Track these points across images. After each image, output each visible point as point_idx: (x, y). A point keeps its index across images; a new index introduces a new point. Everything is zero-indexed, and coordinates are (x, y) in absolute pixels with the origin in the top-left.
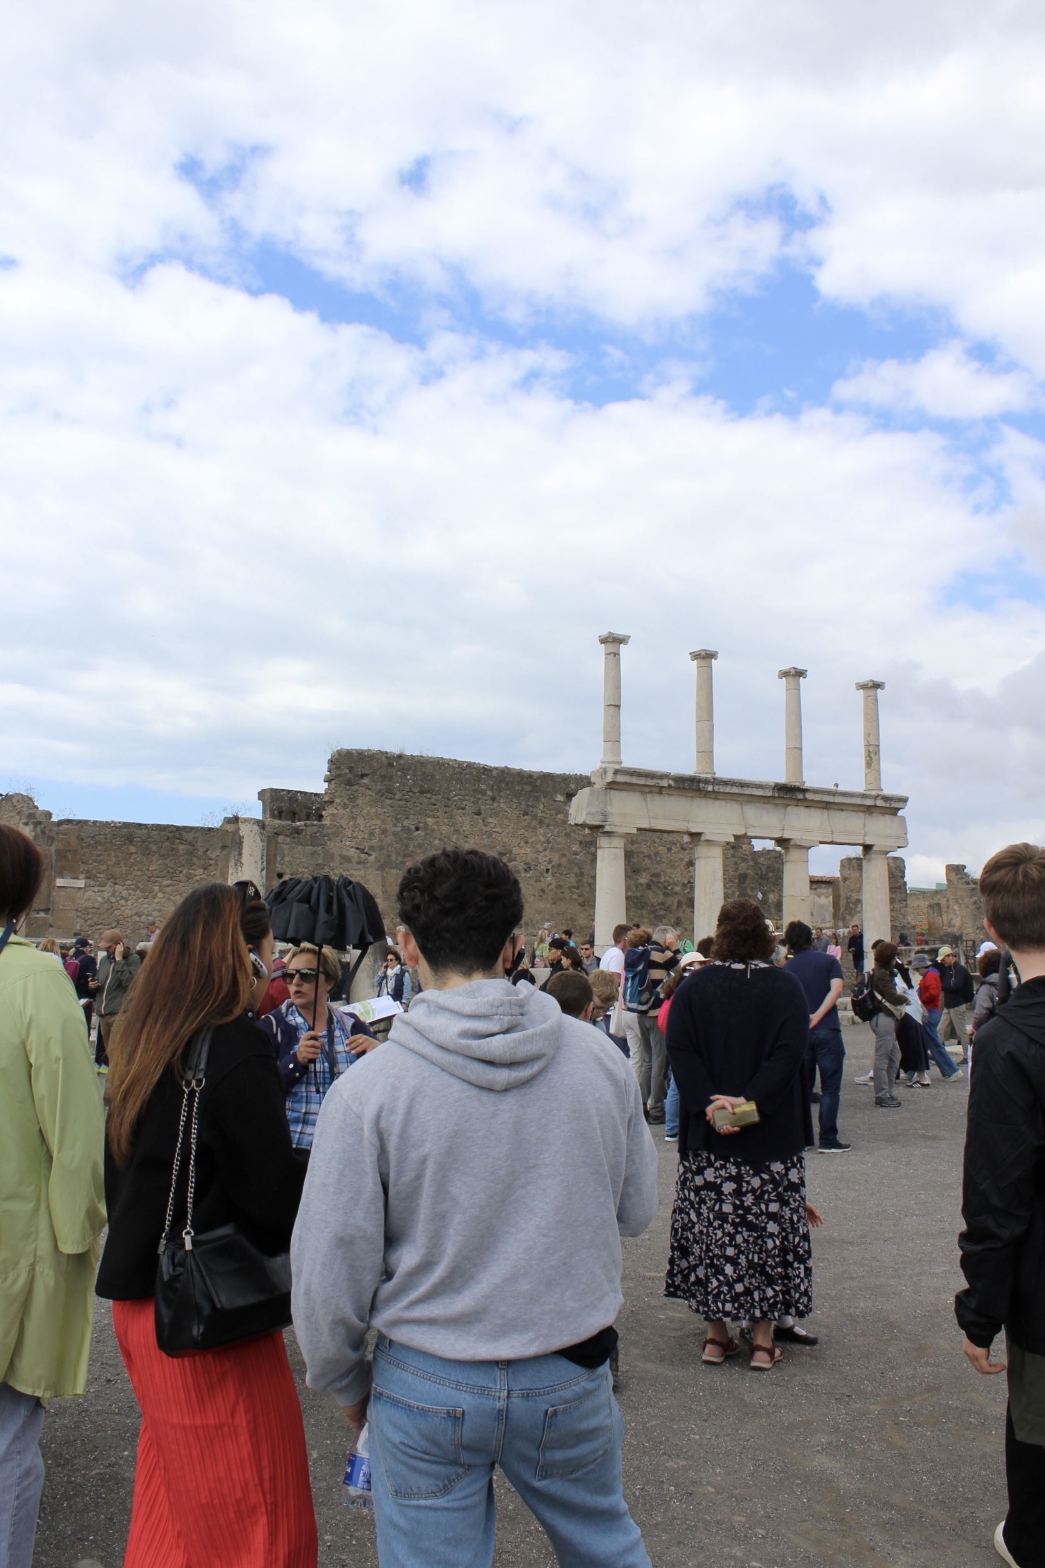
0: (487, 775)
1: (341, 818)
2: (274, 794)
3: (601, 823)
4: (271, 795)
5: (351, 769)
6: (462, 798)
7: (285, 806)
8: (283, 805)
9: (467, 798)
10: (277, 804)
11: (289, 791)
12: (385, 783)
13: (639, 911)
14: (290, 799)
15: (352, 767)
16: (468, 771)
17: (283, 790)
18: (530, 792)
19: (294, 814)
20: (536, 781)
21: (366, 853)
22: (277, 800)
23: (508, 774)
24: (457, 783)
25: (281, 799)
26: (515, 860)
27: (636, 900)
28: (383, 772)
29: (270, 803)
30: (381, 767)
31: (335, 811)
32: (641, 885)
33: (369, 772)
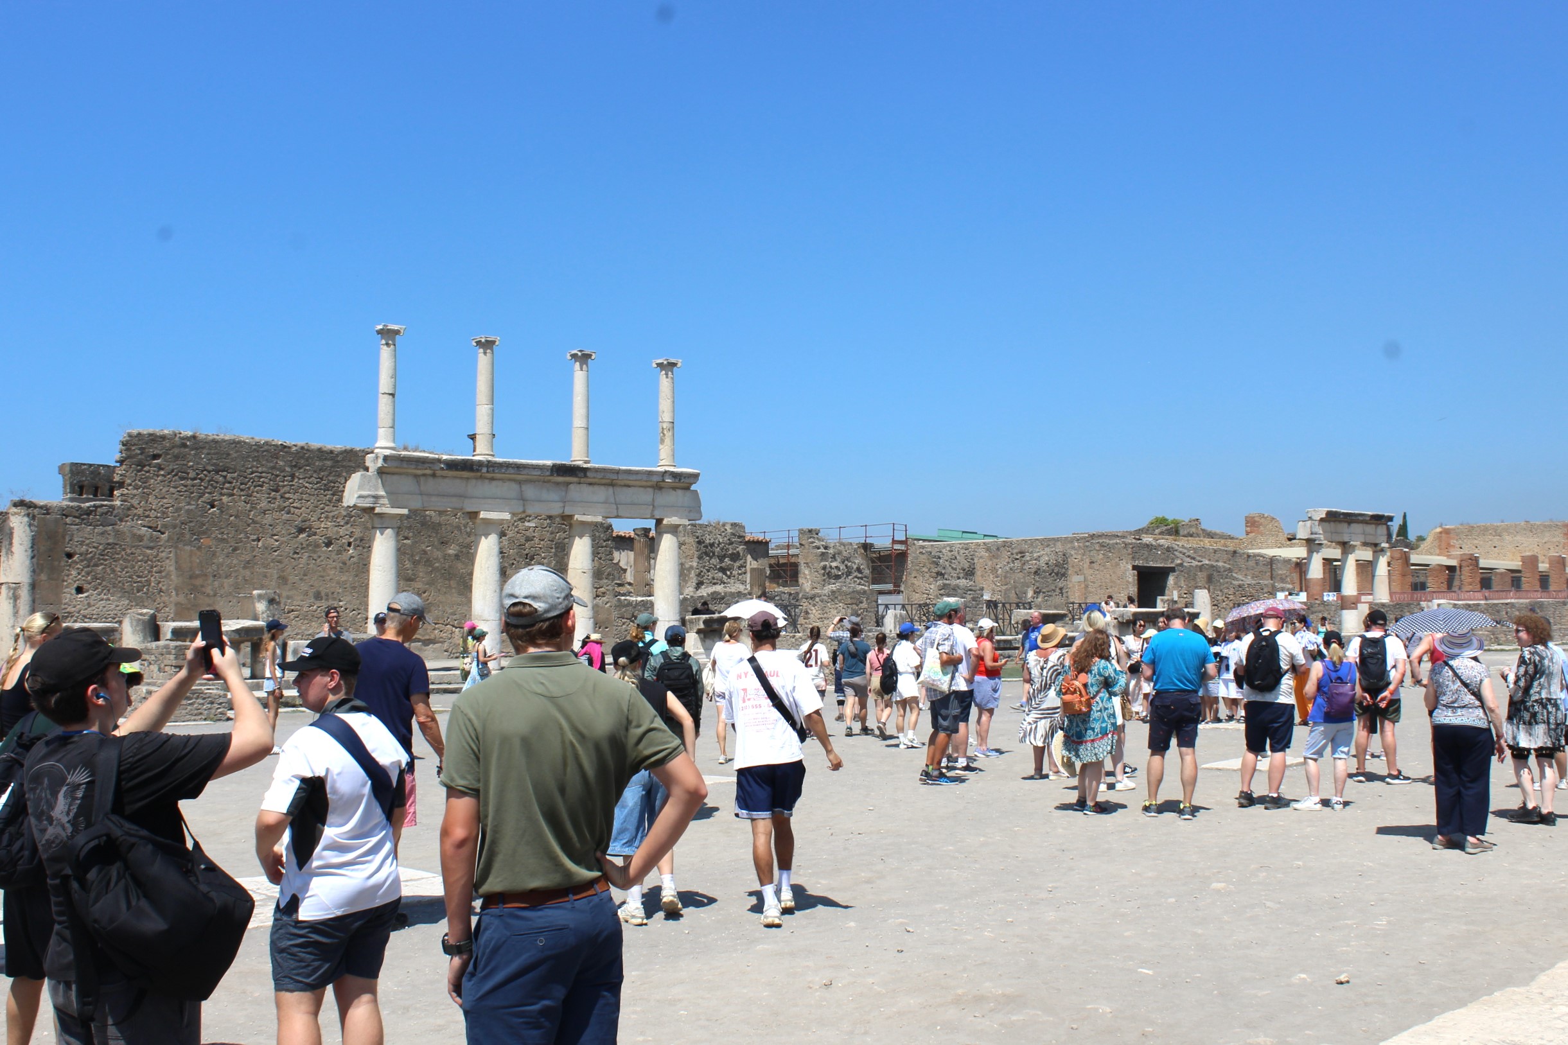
0: (286, 452)
1: (132, 498)
2: (74, 468)
3: (372, 505)
4: (71, 471)
5: (142, 449)
6: (259, 475)
7: (86, 480)
8: (84, 479)
9: (264, 474)
10: (78, 478)
11: (91, 465)
12: (178, 462)
13: (447, 582)
14: (92, 473)
15: (144, 448)
16: (266, 447)
17: (84, 464)
18: (332, 467)
19: (97, 489)
20: (337, 455)
21: (159, 531)
22: (78, 473)
23: (308, 450)
24: (253, 461)
25: (82, 472)
26: (315, 534)
27: (443, 572)
28: (176, 451)
29: (70, 478)
30: (173, 447)
31: (126, 491)
32: (449, 555)
33: (160, 452)
